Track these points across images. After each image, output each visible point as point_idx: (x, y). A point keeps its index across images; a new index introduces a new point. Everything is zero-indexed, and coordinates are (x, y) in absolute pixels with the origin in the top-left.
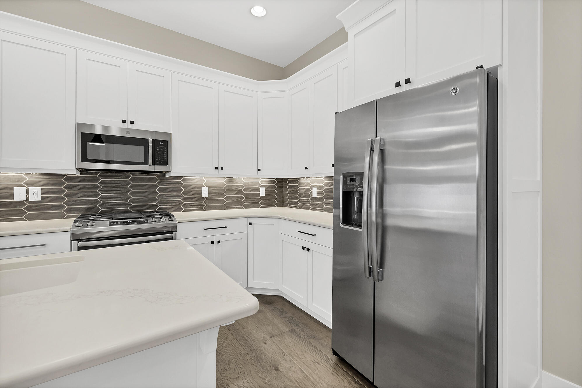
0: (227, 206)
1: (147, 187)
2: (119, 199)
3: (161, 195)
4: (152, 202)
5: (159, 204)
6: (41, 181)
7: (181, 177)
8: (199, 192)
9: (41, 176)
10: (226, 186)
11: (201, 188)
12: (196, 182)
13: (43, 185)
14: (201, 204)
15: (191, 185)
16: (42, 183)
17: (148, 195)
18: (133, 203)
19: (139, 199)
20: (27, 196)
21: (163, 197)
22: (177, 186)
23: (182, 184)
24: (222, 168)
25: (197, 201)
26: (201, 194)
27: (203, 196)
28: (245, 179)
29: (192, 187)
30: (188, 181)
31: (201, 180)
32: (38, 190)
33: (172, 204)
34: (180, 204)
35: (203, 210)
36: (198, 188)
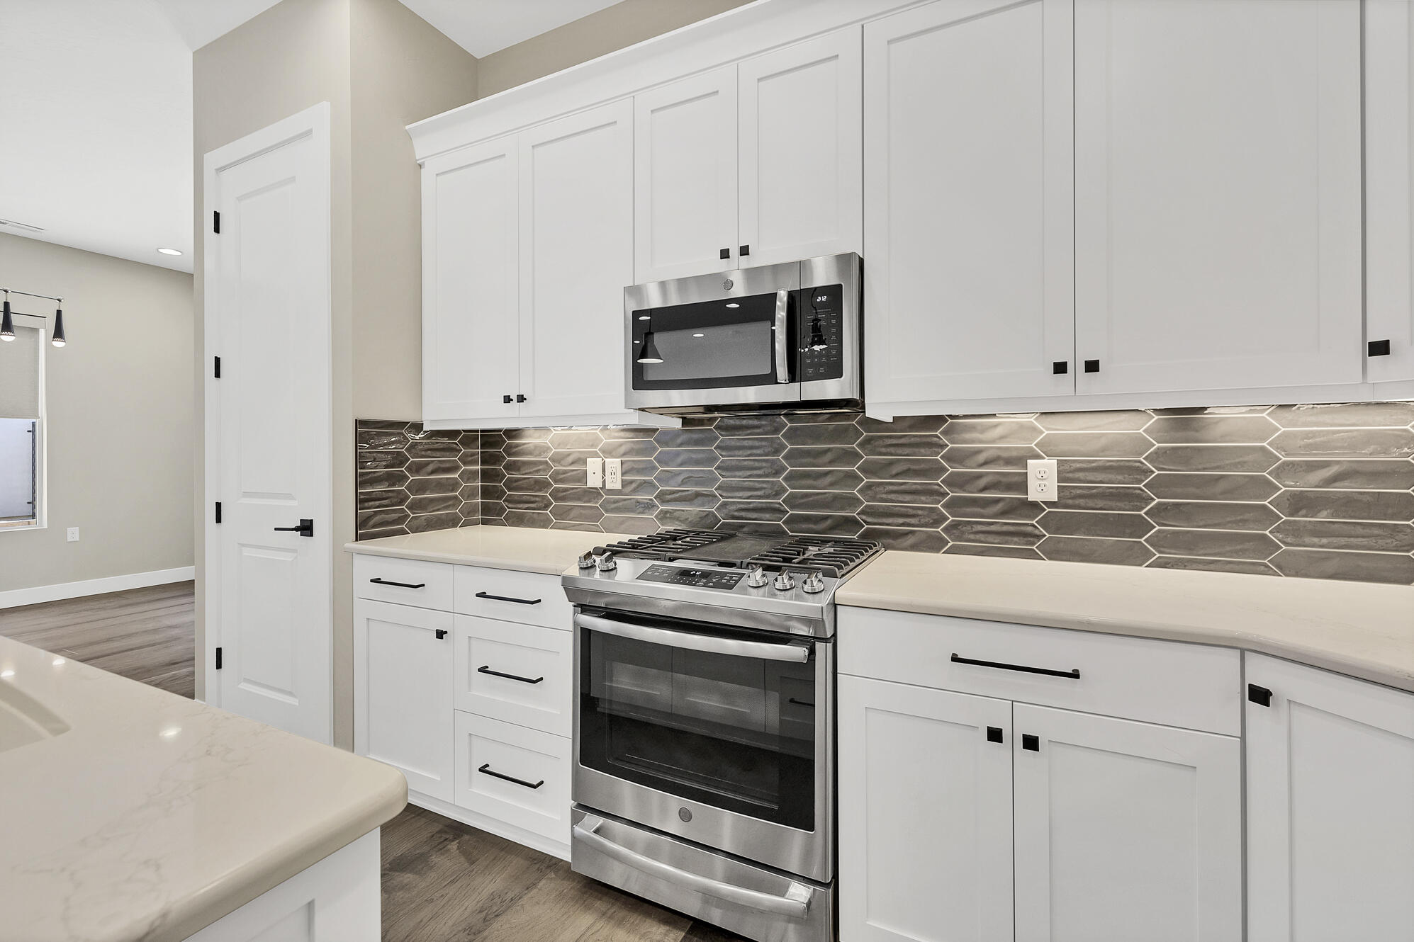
0: (1160, 552)
1: (829, 457)
2: (759, 493)
3: (869, 487)
4: (842, 509)
5: (864, 517)
6: (621, 445)
7: (939, 420)
8: (1015, 479)
9: (622, 434)
10: (1156, 452)
11: (1020, 460)
12: (1002, 438)
13: (624, 454)
14: (1022, 528)
15: (979, 451)
16: (622, 450)
17: (832, 485)
18: (792, 508)
19: (806, 495)
20: (603, 478)
21: (876, 493)
22: (925, 456)
23: (944, 446)
24: (1092, 366)
25: (1003, 514)
26: (1022, 486)
27: (1033, 495)
28: (1286, 414)
29: (981, 458)
30: (967, 436)
31: (1022, 426)
32: (614, 464)
33: (908, 520)
34: (936, 523)
35: (1032, 555)
36: (1009, 462)
